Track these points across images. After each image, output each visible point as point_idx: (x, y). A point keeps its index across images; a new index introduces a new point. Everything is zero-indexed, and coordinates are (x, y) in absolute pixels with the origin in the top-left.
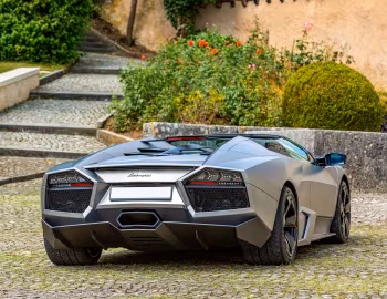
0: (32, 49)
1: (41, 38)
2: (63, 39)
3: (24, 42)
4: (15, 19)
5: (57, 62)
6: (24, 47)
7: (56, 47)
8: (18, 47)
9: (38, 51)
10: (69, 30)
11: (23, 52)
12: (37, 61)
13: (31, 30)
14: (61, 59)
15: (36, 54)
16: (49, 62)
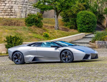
1: (88, 28)
2: (91, 28)
3: (85, 29)
4: (83, 25)
7: (90, 30)
10: (92, 27)
12: (87, 32)
13: (86, 27)
14: (91, 32)
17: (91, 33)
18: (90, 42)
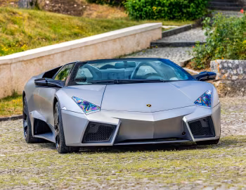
0: (166, 9)
3: (159, 4)
5: (187, 19)
6: (159, 8)
7: (186, 7)
8: (155, 8)
9: (171, 10)
11: (160, 12)
12: (173, 18)
14: (190, 16)
15: (171, 13)
16: (181, 19)
17: (191, 23)
18: (186, 64)
